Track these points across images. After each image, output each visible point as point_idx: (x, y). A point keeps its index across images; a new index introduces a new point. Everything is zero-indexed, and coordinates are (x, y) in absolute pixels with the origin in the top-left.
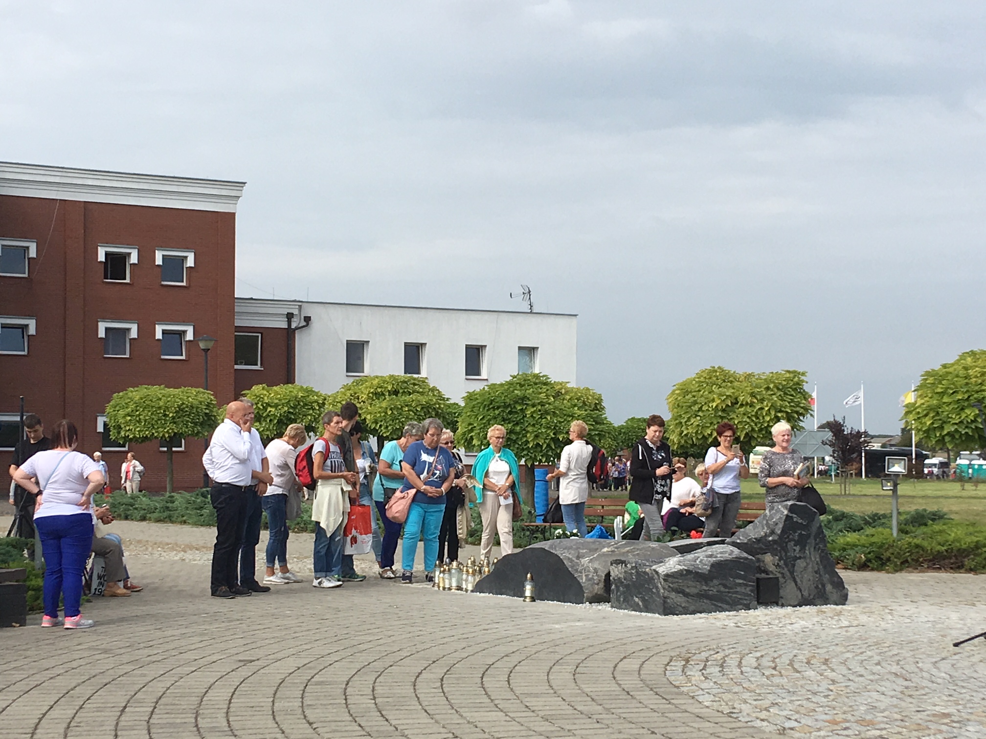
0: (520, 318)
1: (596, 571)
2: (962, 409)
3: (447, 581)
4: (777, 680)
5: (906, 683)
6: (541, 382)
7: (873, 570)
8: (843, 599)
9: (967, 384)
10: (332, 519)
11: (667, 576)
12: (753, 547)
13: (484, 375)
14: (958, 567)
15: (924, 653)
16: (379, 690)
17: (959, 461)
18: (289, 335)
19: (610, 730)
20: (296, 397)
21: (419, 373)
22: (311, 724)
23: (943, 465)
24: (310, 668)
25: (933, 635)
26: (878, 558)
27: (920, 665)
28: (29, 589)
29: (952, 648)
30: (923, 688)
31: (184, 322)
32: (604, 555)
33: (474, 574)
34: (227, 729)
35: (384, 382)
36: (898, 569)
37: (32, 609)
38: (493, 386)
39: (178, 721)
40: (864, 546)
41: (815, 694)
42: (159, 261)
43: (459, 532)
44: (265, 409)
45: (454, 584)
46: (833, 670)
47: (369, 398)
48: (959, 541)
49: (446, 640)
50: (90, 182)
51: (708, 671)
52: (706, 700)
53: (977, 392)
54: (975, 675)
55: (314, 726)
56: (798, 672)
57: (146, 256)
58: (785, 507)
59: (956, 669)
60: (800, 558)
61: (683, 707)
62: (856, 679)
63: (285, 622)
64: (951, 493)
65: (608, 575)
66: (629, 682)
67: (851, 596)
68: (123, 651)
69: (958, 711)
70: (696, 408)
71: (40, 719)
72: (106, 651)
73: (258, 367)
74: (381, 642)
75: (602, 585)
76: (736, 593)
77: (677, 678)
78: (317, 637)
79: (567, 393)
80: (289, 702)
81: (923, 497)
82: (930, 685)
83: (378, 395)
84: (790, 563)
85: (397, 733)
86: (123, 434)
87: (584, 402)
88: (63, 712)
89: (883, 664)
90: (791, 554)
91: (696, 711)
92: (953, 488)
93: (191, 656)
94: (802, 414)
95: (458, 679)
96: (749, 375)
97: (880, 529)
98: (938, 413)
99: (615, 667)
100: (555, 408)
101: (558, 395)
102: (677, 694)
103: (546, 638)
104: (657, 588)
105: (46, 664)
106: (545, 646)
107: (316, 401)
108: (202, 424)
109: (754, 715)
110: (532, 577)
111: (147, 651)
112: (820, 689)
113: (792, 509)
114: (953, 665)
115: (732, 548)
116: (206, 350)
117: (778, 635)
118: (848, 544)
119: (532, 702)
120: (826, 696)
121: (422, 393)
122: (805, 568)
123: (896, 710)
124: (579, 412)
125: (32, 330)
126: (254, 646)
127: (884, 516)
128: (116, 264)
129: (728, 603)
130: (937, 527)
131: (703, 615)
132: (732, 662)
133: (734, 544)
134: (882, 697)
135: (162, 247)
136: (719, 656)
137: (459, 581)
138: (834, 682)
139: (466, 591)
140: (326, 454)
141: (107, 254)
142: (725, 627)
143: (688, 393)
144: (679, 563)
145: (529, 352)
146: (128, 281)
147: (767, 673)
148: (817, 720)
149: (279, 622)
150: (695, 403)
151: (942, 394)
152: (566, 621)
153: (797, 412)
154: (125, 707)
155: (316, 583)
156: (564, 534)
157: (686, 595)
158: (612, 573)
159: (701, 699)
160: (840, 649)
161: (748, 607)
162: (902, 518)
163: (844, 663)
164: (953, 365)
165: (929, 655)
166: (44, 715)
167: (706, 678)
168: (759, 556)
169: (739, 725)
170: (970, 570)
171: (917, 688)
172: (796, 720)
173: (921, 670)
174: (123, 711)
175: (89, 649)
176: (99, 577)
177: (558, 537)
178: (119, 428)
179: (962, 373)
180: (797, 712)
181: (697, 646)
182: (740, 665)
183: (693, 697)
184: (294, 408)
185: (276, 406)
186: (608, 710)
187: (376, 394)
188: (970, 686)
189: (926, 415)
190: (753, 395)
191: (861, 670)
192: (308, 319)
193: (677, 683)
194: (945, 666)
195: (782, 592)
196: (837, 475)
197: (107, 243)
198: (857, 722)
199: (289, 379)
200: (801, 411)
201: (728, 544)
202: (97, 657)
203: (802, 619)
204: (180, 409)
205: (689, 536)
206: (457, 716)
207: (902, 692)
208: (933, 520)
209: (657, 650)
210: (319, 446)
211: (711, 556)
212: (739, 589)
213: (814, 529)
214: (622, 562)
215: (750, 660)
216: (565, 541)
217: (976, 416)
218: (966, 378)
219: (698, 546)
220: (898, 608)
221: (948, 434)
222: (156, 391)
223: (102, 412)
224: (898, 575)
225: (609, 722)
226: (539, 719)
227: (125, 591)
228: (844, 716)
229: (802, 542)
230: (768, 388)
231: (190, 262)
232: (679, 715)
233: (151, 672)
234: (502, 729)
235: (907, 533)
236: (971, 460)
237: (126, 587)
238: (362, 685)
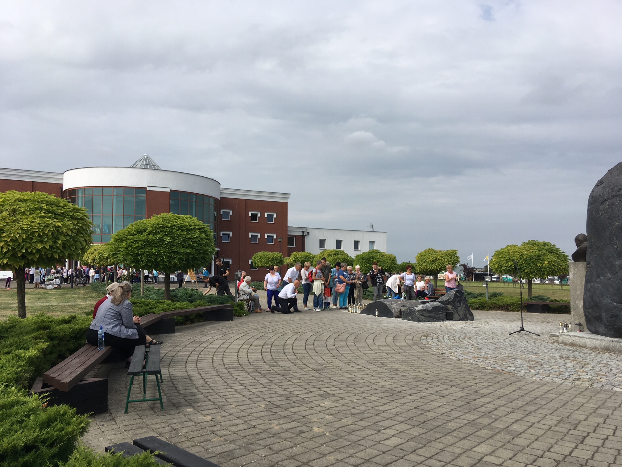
0: (370, 233)
1: (397, 308)
2: (507, 262)
3: (352, 310)
4: (455, 344)
5: (496, 346)
6: (377, 252)
7: (480, 310)
8: (473, 319)
9: (509, 255)
10: (318, 291)
11: (419, 311)
12: (445, 303)
13: (359, 249)
14: (507, 310)
15: (500, 336)
16: (336, 343)
17: (503, 277)
18: (303, 237)
19: (406, 358)
20: (306, 255)
21: (340, 248)
22: (317, 352)
23: (498, 278)
24: (315, 336)
25: (502, 331)
26: (482, 306)
27: (499, 340)
28: (233, 310)
29: (509, 335)
30: (501, 348)
31: (273, 233)
32: (399, 304)
33: (360, 308)
34: (293, 353)
35: (332, 251)
36: (488, 310)
37: (234, 316)
38: (364, 253)
39: (278, 350)
40: (477, 303)
41: (468, 348)
42: (266, 216)
43: (355, 296)
44: (297, 259)
45: (354, 311)
46: (472, 341)
47: (327, 256)
48: (507, 302)
49: (354, 328)
50: (247, 194)
51: (434, 340)
52: (434, 349)
53: (512, 257)
54: (517, 344)
55: (318, 353)
56: (462, 341)
57: (263, 215)
58: (454, 291)
59: (511, 342)
60: (459, 306)
61: (428, 351)
62: (480, 344)
63: (306, 321)
64: (501, 286)
65: (401, 310)
66: (410, 343)
67: (475, 318)
68: (261, 329)
69: (513, 355)
70: (425, 260)
71: (240, 348)
72: (256, 329)
73: (294, 246)
74: (335, 328)
75: (399, 313)
76: (440, 316)
77: (425, 342)
78: (316, 326)
79: (385, 255)
80: (310, 346)
81: (492, 287)
82: (503, 347)
83: (330, 255)
84: (456, 308)
85: (342, 356)
86: (257, 265)
87: (390, 258)
88: (246, 347)
89: (488, 339)
90: (456, 305)
91: (432, 352)
92: (502, 285)
93: (280, 331)
94: (457, 263)
95: (359, 340)
96: (440, 251)
97: (482, 298)
98: (500, 264)
99: (405, 338)
100: (382, 260)
101: (383, 256)
102: (425, 347)
103: (384, 328)
104: (416, 314)
105: (239, 332)
106: (383, 331)
107: (312, 257)
108: (279, 263)
109: (450, 354)
110: (378, 310)
111: (268, 329)
112: (469, 347)
113: (456, 292)
114: (510, 341)
115: (438, 303)
116: (280, 242)
117: (454, 330)
118: (472, 302)
119: (382, 348)
120: (471, 349)
121: (343, 255)
122: (461, 309)
123: (494, 354)
124: (389, 261)
125: (231, 235)
126: (298, 328)
127: (483, 294)
128: (254, 217)
129: (437, 319)
130: (500, 298)
131: (430, 323)
132: (441, 338)
133: (439, 302)
134: (489, 350)
135: (267, 212)
136: (436, 336)
137: (356, 310)
138: (473, 345)
139: (358, 313)
140: (316, 273)
141: (252, 214)
142: (437, 326)
143: (422, 256)
144: (422, 307)
145: (372, 243)
146: (257, 221)
147: (452, 341)
148: (469, 357)
149: (305, 321)
150: (424, 259)
151: (501, 258)
152: (389, 323)
153: (455, 262)
154: (263, 346)
155: (314, 310)
156: (387, 297)
157: (425, 316)
158: (402, 309)
159: (432, 349)
160: (473, 334)
161: (443, 321)
162: (489, 294)
163: (475, 339)
164: (504, 249)
165: (502, 337)
166: (241, 347)
167: (433, 342)
168: (447, 305)
169: (445, 357)
170: (511, 311)
171: (499, 348)
172: (463, 356)
173: (500, 342)
174: (263, 347)
175: (252, 328)
176: (253, 307)
177: (385, 298)
178: (256, 263)
179: (507, 251)
180: (463, 354)
181: (430, 332)
182: (443, 339)
183: (430, 348)
184: (305, 258)
185: (300, 258)
186: (405, 351)
187: (329, 255)
188: (516, 347)
189: (496, 264)
190: (442, 257)
191: (481, 342)
192: (308, 233)
193: (424, 344)
194: (507, 341)
195: (454, 317)
196: (465, 280)
197: (252, 211)
198: (482, 357)
199: (303, 250)
200: (457, 262)
201: (437, 301)
202: (254, 330)
203: (460, 324)
204: (273, 259)
205: (424, 299)
206: (359, 351)
207: (495, 349)
208: (499, 295)
209: (417, 333)
210: (314, 270)
211: (432, 305)
212: (441, 315)
213: (463, 298)
214: (405, 306)
215: (446, 337)
216: (387, 299)
217: (512, 264)
218: (508, 253)
219: (427, 302)
220: (490, 322)
221: (503, 269)
222: (266, 253)
223: (251, 259)
224: (488, 312)
225: (405, 355)
226: (384, 353)
227: (260, 311)
228: (478, 356)
229: (460, 302)
230: (446, 255)
231: (275, 216)
232: (426, 353)
233: (270, 335)
234: (373, 356)
235: (491, 299)
236: (507, 276)
237: (260, 310)
238: (331, 341)
